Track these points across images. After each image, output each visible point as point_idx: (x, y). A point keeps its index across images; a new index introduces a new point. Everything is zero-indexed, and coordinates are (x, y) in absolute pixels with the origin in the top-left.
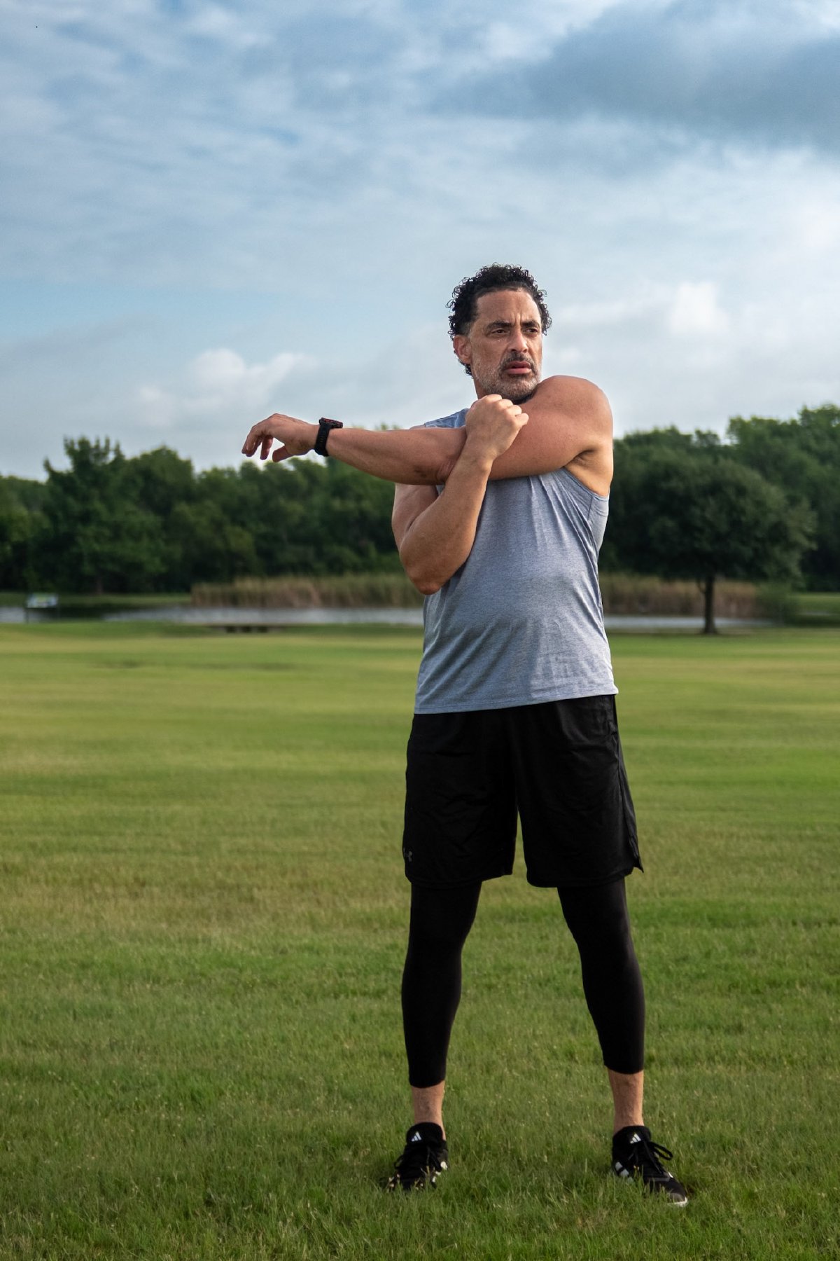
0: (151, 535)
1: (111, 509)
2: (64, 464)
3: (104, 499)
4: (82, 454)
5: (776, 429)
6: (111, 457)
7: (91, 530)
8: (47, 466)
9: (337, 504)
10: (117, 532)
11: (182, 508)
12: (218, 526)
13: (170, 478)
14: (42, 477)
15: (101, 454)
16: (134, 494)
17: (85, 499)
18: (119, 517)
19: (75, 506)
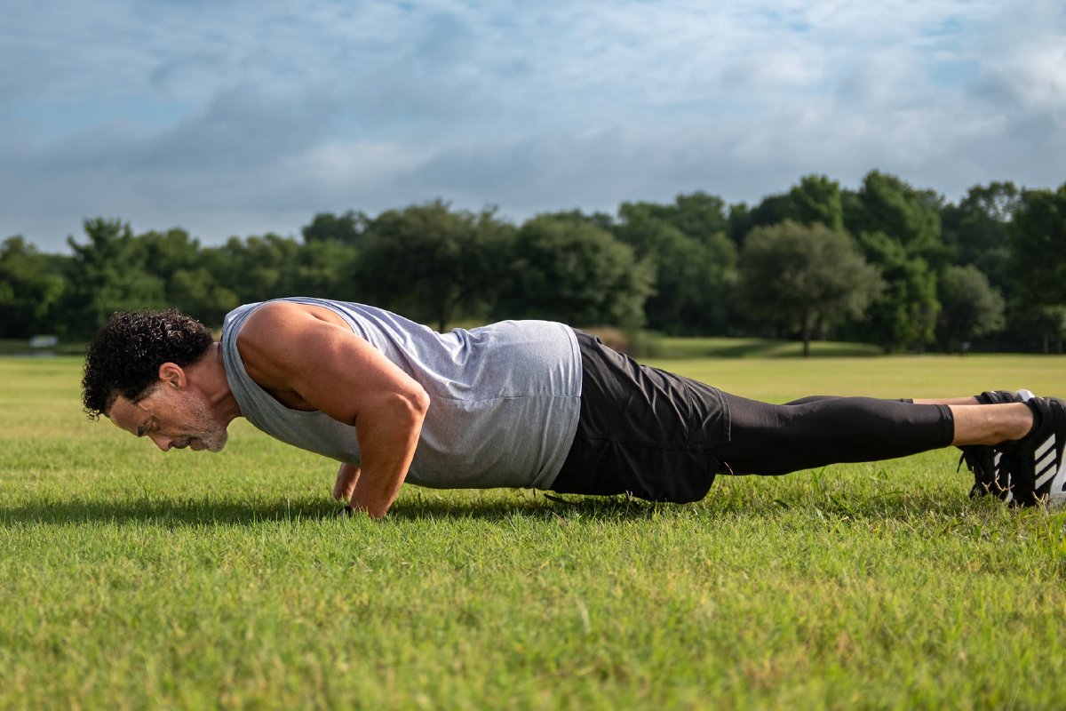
0: (155, 297)
1: (121, 274)
2: (84, 240)
3: (116, 267)
4: (99, 232)
5: (657, 212)
6: (121, 233)
7: (105, 291)
8: (71, 242)
9: (304, 271)
10: (126, 293)
11: (182, 276)
12: (210, 289)
13: (172, 251)
14: (68, 252)
15: (113, 230)
16: (141, 263)
17: (100, 267)
18: (128, 280)
19: (92, 272)
